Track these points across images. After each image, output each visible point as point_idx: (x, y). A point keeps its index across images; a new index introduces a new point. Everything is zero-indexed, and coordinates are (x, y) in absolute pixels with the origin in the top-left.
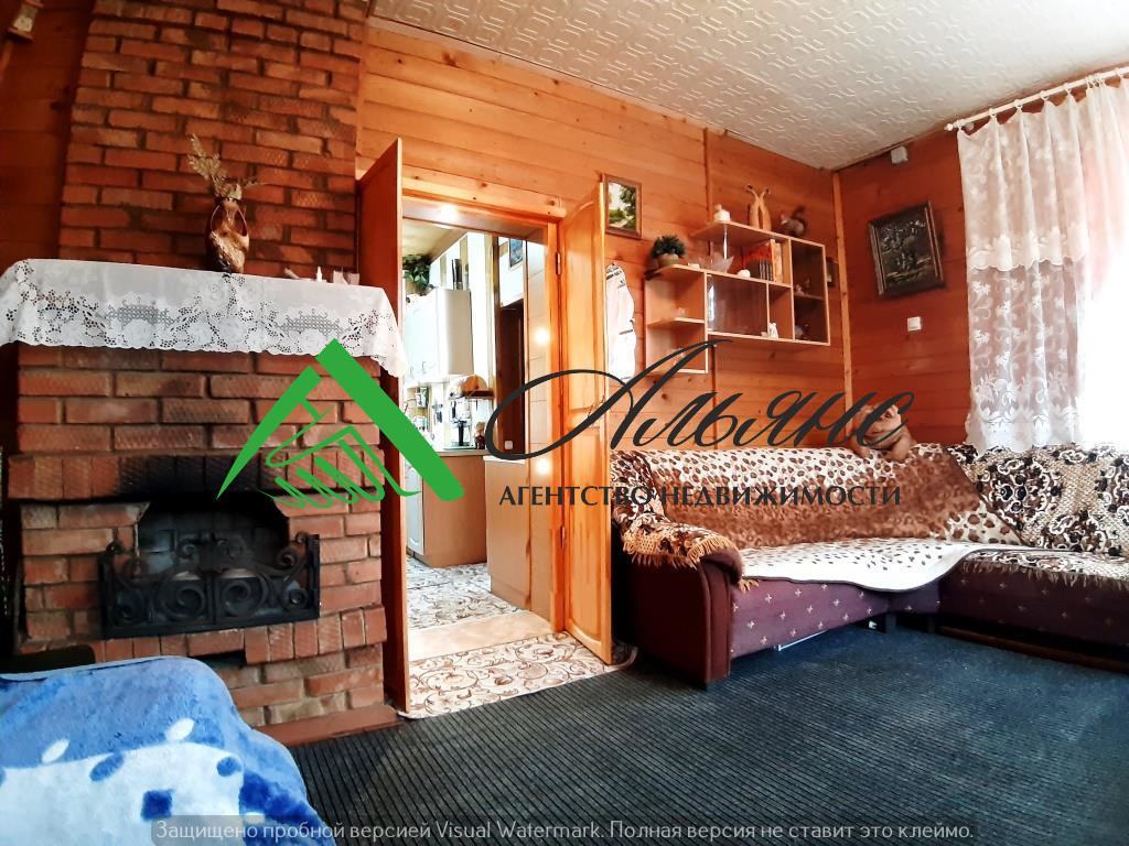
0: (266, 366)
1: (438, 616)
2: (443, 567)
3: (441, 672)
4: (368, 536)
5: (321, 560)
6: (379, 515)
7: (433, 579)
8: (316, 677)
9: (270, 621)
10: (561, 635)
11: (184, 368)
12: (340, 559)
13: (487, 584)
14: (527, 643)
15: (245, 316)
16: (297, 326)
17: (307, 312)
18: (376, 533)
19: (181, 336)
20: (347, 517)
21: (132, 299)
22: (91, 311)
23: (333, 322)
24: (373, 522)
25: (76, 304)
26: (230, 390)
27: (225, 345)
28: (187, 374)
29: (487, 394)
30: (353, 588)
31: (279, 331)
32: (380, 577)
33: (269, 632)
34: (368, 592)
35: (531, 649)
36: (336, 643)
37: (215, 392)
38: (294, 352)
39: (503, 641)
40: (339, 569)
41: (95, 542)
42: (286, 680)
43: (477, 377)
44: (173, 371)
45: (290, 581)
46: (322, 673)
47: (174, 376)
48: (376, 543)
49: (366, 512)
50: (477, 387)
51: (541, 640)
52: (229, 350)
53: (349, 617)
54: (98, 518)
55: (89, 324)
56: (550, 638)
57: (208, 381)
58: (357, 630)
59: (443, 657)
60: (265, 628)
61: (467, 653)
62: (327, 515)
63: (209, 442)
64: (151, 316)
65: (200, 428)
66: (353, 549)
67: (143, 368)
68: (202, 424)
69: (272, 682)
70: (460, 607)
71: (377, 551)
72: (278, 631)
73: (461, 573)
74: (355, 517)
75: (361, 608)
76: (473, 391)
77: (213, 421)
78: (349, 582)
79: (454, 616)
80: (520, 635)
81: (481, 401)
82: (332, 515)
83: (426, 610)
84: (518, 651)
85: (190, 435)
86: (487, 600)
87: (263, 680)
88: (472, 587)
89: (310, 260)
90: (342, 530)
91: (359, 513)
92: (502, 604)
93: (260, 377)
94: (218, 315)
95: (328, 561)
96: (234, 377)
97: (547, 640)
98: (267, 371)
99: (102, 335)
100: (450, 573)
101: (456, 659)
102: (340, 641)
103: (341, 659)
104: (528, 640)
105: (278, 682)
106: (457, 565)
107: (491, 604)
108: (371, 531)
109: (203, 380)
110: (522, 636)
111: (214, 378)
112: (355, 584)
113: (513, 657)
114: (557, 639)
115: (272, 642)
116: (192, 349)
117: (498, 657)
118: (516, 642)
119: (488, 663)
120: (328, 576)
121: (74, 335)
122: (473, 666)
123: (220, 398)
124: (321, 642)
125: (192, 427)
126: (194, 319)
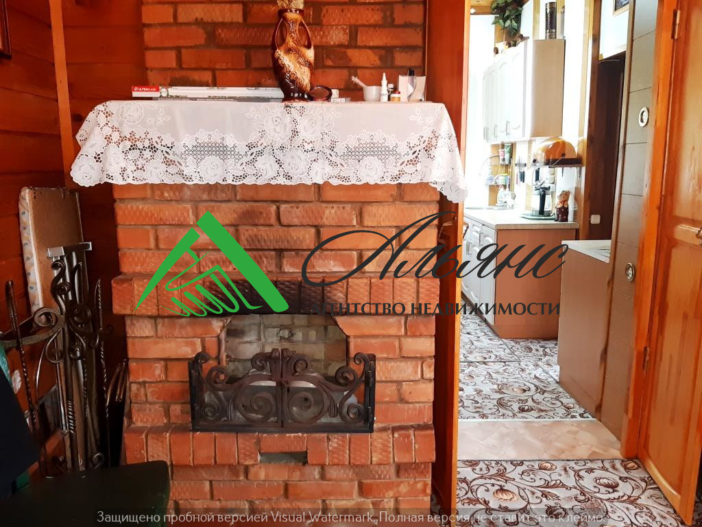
0: (329, 195)
1: (501, 404)
2: (512, 339)
3: (493, 481)
4: (422, 359)
5: (378, 378)
6: (433, 339)
7: (501, 353)
8: (369, 481)
9: (331, 429)
10: (631, 464)
11: (256, 199)
12: (395, 379)
13: (555, 372)
14: (589, 465)
15: (308, 147)
16: (357, 154)
17: (366, 139)
18: (430, 357)
19: (250, 170)
20: (402, 339)
21: (203, 138)
22: (168, 150)
23: (391, 148)
24: (427, 345)
25: (155, 144)
26: (297, 217)
27: (290, 178)
28: (258, 204)
29: (575, 162)
30: (406, 406)
31: (338, 160)
32: (432, 398)
33: (329, 439)
34: (420, 412)
35: (593, 475)
36: (388, 457)
37: (284, 220)
38: (353, 182)
39: (563, 456)
40: (394, 387)
41: (187, 350)
42: (341, 480)
43: (564, 143)
44: (246, 201)
45: (348, 396)
46: (375, 479)
47: (248, 205)
48: (430, 367)
49: (421, 336)
50: (564, 155)
51: (607, 465)
52: (293, 183)
53: (400, 435)
54: (189, 329)
55: (168, 163)
56: (618, 465)
57: (278, 208)
58: (407, 448)
59: (497, 462)
60: (325, 435)
61: (522, 463)
62: (384, 336)
63: (280, 266)
64: (221, 151)
65: (273, 253)
66: (407, 370)
67: (220, 199)
68: (274, 250)
69: (329, 480)
70: (523, 396)
71: (430, 374)
72: (336, 440)
73: (530, 350)
74: (410, 340)
75: (412, 426)
76: (559, 157)
77: (283, 247)
78: (402, 400)
79: (516, 407)
80: (583, 452)
81: (567, 169)
82: (390, 336)
83: (489, 392)
84: (578, 475)
85: (265, 260)
86: (552, 392)
87: (323, 477)
88: (538, 372)
89: (378, 62)
90: (398, 351)
91: (414, 336)
92: (569, 401)
93: (324, 205)
94: (282, 148)
95: (384, 379)
96: (301, 205)
97: (614, 467)
98: (329, 199)
99: (181, 173)
100: (519, 348)
101: (510, 467)
102: (391, 455)
103: (393, 470)
104: (591, 461)
105: (335, 480)
106: (527, 339)
107: (557, 399)
108: (425, 355)
109: (274, 207)
110: (585, 455)
111: (283, 207)
112: (407, 402)
113: (570, 481)
114: (626, 468)
115: (330, 448)
116: (260, 182)
117: (555, 477)
118: (577, 461)
119: (542, 482)
120: (383, 392)
121: (155, 173)
122: (526, 482)
123: (289, 226)
124: (374, 454)
125: (266, 252)
126: (261, 153)
